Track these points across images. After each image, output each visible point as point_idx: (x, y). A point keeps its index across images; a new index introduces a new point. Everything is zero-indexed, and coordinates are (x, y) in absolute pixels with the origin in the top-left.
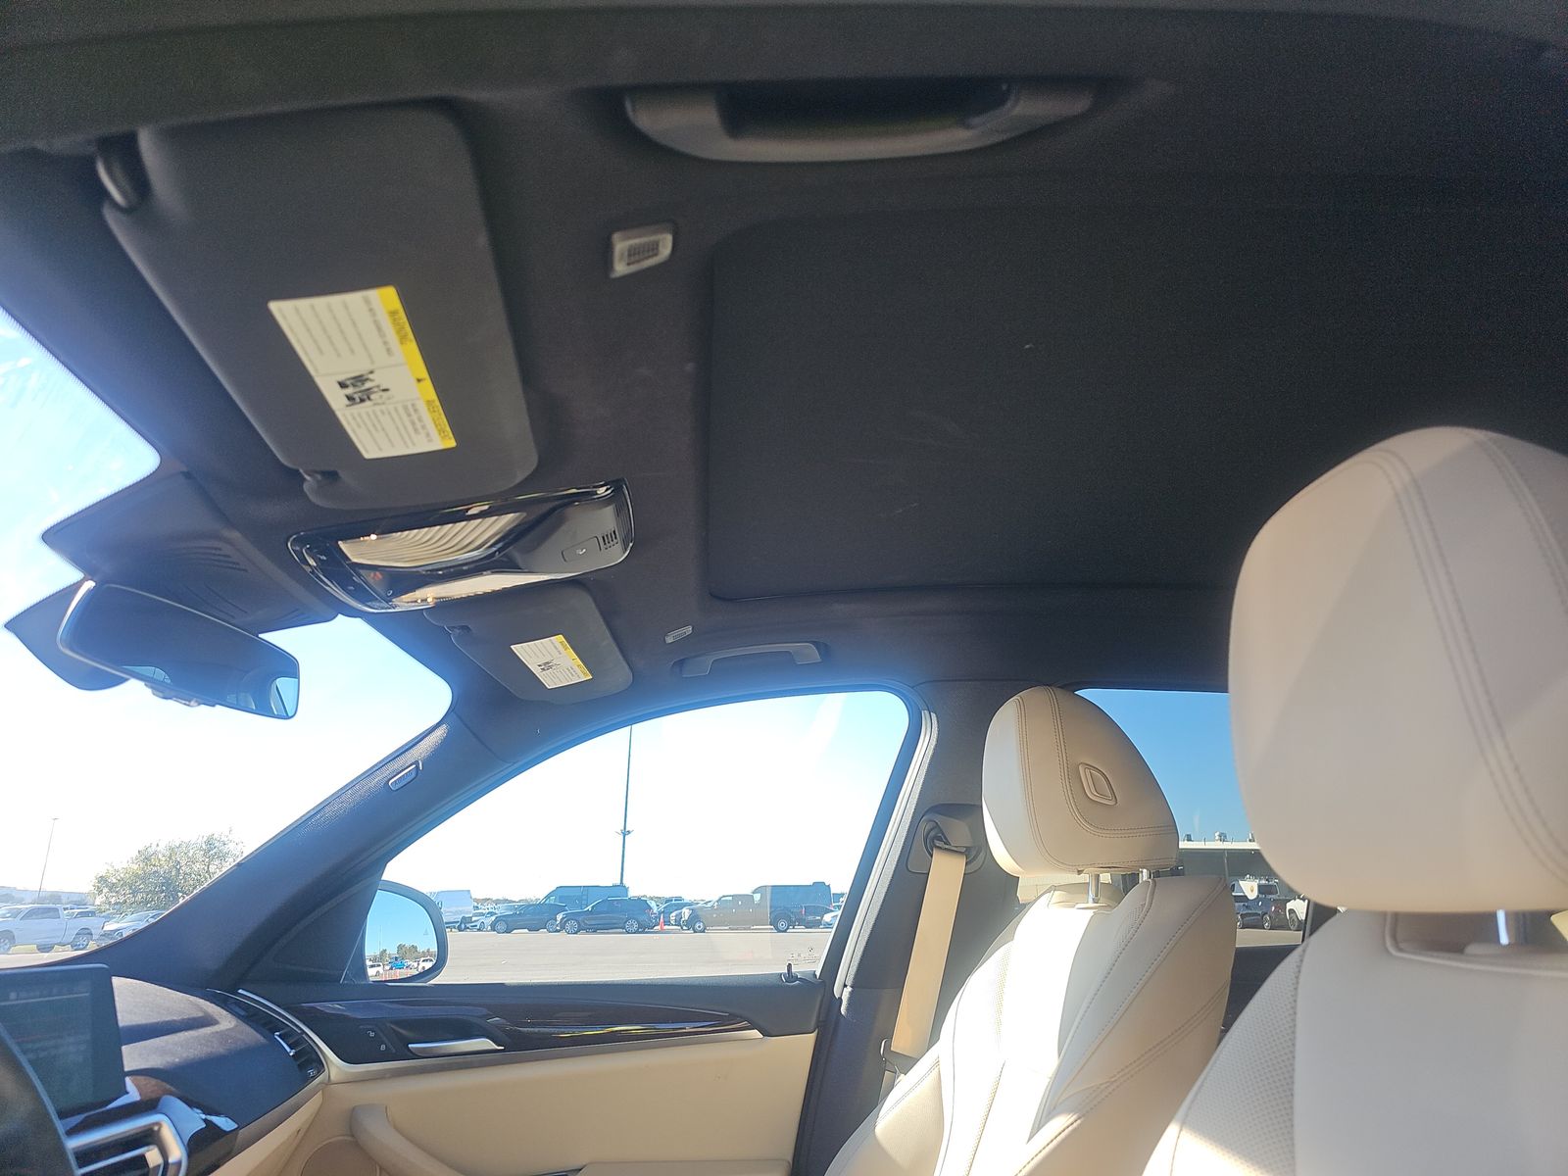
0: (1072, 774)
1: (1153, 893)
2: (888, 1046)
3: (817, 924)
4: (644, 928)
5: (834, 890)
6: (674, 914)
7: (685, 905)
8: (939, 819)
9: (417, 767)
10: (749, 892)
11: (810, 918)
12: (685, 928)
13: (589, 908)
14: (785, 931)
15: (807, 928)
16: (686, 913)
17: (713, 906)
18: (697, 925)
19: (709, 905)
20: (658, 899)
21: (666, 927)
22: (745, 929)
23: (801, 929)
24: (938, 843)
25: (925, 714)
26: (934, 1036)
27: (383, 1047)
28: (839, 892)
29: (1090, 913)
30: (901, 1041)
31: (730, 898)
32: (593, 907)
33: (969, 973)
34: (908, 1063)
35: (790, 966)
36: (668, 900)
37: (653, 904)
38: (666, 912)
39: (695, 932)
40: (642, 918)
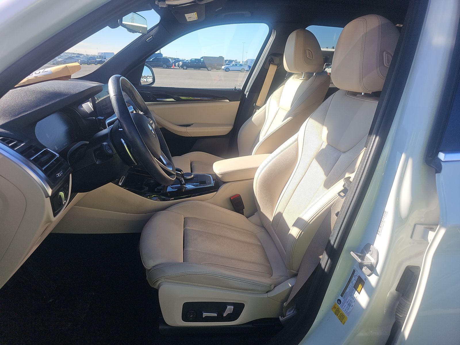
0: (305, 52)
1: (315, 79)
2: (255, 104)
3: (219, 69)
4: (169, 67)
5: (225, 59)
6: (177, 63)
7: (180, 61)
8: (272, 57)
9: (153, 37)
10: (199, 58)
11: (218, 67)
12: (181, 68)
13: (151, 60)
14: (210, 71)
15: (217, 70)
16: (181, 63)
17: (189, 62)
18: (184, 67)
19: (188, 61)
20: (172, 58)
21: (175, 67)
22: (198, 69)
23: (215, 70)
24: (271, 62)
25: (273, 30)
26: (265, 102)
27: (151, 99)
28: (226, 60)
29: (302, 81)
30: (258, 104)
31: (194, 60)
32: (152, 60)
33: (274, 91)
34: (259, 108)
35: (235, 87)
36: (175, 59)
37: (170, 60)
38: (175, 63)
39: (184, 69)
40: (168, 64)
